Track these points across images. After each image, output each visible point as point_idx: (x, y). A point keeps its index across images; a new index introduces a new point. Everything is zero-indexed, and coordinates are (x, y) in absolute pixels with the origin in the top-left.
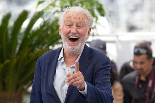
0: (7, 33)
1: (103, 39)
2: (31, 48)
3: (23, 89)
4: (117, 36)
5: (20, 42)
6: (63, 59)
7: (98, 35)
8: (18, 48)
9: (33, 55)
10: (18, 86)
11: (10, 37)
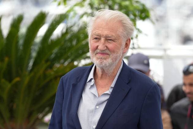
0: (17, 42)
1: (146, 53)
2: (49, 63)
3: (38, 119)
4: (165, 50)
5: (34, 54)
6: (93, 81)
7: (139, 48)
8: (31, 64)
9: (51, 73)
10: (30, 115)
11: (21, 48)
